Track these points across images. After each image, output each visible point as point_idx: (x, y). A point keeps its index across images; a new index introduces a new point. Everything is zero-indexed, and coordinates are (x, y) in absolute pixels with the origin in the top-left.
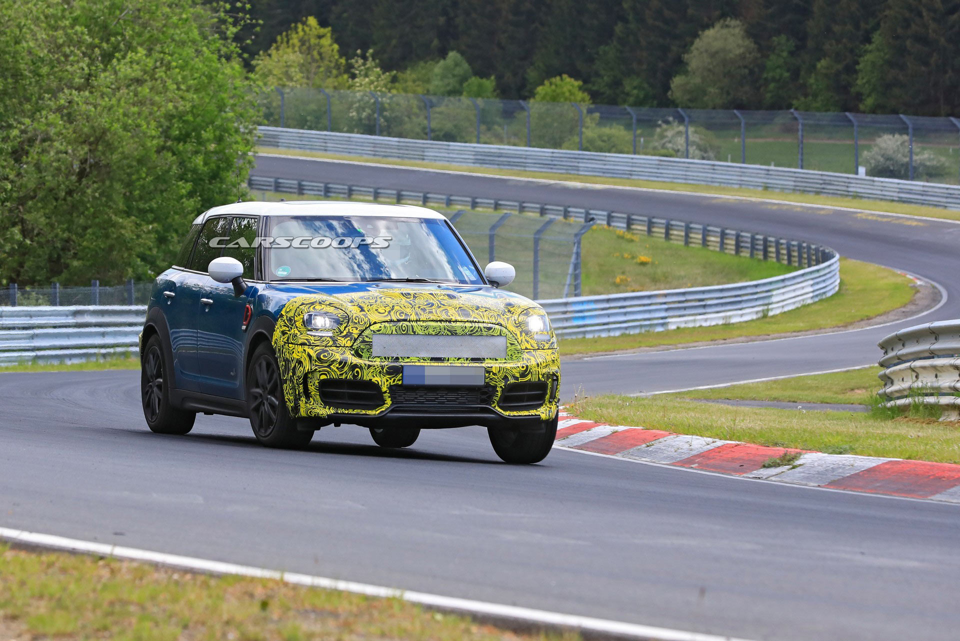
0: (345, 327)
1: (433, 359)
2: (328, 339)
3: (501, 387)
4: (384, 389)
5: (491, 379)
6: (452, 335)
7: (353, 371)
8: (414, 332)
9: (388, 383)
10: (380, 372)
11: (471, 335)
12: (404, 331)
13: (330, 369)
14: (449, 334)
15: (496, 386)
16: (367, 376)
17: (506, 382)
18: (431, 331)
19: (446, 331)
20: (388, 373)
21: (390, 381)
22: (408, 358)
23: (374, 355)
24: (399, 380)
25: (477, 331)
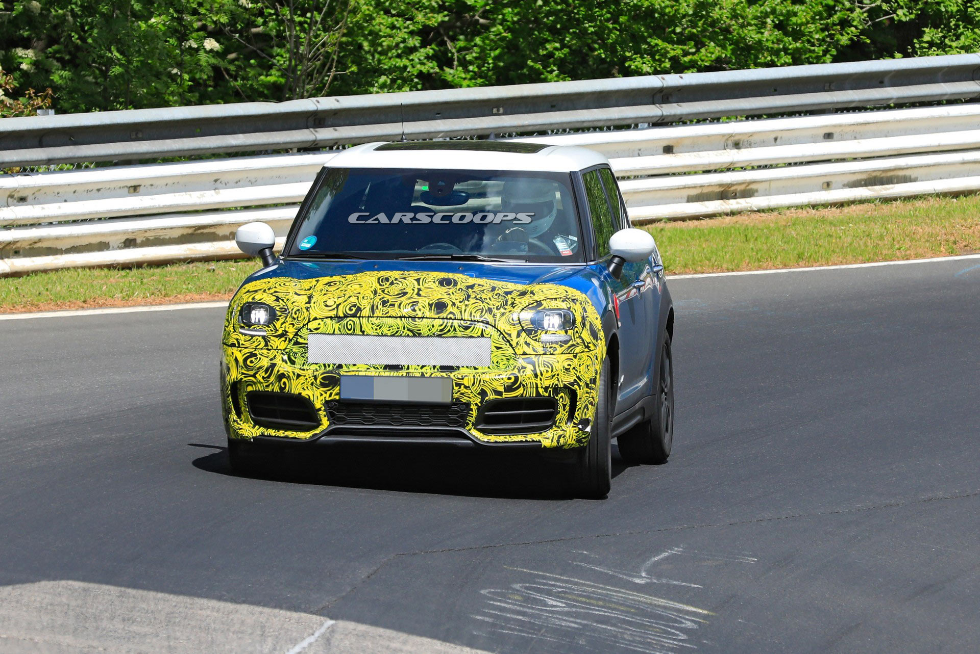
0: (282, 324)
1: (386, 367)
2: (260, 338)
3: (476, 404)
4: (318, 405)
5: (462, 394)
6: (414, 336)
7: (280, 381)
8: (363, 332)
9: (322, 397)
10: (312, 384)
11: (440, 336)
12: (350, 330)
13: (255, 378)
14: (411, 334)
15: (468, 405)
16: (296, 388)
17: (482, 399)
18: (385, 330)
19: (406, 331)
20: (323, 385)
21: (325, 395)
22: (354, 365)
23: (310, 361)
24: (337, 394)
25: (449, 331)
